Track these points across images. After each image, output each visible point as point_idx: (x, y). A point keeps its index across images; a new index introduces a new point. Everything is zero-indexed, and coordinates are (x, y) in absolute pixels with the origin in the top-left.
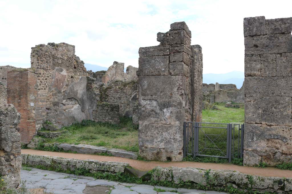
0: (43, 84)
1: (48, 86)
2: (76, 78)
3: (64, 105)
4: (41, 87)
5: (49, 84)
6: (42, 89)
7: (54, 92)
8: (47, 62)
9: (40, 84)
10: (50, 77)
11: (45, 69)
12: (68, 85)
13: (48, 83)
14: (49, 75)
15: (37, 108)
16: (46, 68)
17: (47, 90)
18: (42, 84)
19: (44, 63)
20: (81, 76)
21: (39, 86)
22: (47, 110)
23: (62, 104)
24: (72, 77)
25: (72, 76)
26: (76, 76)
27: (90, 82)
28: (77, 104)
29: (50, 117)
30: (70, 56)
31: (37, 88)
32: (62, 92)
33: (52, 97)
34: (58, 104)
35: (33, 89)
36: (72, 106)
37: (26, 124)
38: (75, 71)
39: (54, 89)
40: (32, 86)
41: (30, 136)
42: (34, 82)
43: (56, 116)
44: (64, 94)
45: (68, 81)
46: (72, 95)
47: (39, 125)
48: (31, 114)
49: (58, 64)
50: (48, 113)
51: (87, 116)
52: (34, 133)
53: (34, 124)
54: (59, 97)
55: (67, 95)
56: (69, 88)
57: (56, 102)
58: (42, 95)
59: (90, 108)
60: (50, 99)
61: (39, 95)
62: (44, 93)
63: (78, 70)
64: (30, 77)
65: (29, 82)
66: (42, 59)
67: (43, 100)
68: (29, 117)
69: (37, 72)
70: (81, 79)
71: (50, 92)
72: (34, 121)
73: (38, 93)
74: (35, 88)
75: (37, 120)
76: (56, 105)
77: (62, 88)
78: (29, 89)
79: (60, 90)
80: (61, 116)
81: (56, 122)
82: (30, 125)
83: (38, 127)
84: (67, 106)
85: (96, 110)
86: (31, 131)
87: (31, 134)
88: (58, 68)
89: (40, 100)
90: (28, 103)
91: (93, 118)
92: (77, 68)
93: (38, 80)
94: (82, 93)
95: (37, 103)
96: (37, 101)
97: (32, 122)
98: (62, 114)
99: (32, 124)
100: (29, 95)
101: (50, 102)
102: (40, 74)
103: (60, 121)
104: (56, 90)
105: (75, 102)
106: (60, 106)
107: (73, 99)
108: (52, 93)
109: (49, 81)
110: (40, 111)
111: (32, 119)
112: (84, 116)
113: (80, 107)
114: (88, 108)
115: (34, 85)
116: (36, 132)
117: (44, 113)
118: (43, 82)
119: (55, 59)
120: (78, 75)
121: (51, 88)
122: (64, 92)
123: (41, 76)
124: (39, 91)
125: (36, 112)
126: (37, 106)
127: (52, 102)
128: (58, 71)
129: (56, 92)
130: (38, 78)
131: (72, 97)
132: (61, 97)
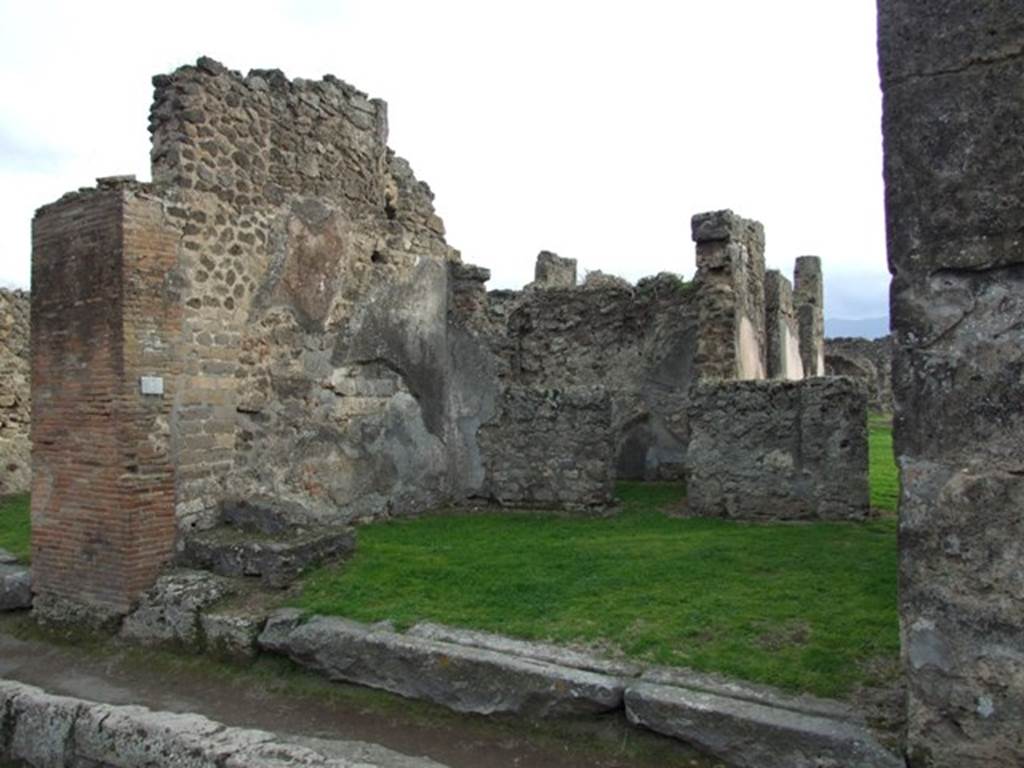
1: (247, 288)
2: (396, 264)
3: (339, 394)
4: (209, 294)
5: (254, 280)
6: (214, 302)
7: (281, 325)
8: (239, 159)
9: (202, 277)
10: (259, 242)
11: (230, 193)
12: (356, 292)
13: (246, 273)
14: (251, 230)
15: (186, 405)
16: (237, 192)
17: (241, 314)
18: (211, 274)
19: (224, 162)
20: (420, 254)
21: (194, 283)
22: (245, 419)
23: (327, 388)
24: (376, 257)
25: (379, 249)
26: (392, 252)
27: (463, 285)
28: (406, 392)
29: (259, 455)
30: (363, 149)
31: (183, 292)
32: (326, 329)
33: (274, 349)
34: (308, 388)
35: (157, 295)
36: (376, 400)
37: (117, 496)
38: (391, 228)
39: (284, 310)
40: (153, 280)
41: (140, 566)
42: (161, 260)
43: (292, 454)
44: (339, 339)
45: (358, 274)
46: (376, 346)
47: (199, 500)
48: (146, 438)
49: (303, 179)
50: (247, 436)
51: (452, 455)
52: (166, 549)
53: (166, 494)
54: (311, 350)
55: (352, 343)
56: (363, 311)
57: (292, 379)
58: (213, 336)
59: (465, 411)
60: (260, 361)
61: (192, 336)
62: (225, 323)
63: (405, 226)
64: (139, 227)
65: (131, 253)
66: (212, 139)
67: (219, 361)
68: (132, 456)
69: (179, 205)
70: (421, 271)
71: (259, 322)
72: (167, 481)
73: (189, 320)
74: (169, 293)
75: (185, 473)
76: (295, 396)
77: (328, 307)
78: (133, 296)
79: (313, 317)
80: (322, 451)
81: (297, 484)
82: (141, 504)
83: (187, 511)
84: (352, 399)
85: (497, 421)
86: (142, 540)
87: (148, 553)
88: (300, 199)
89: (201, 361)
90: (125, 377)
91: (484, 465)
92: (398, 214)
93: (185, 249)
94: (426, 337)
95: (181, 380)
96: (185, 368)
97: (149, 487)
98: (326, 443)
99: (149, 496)
100: (131, 330)
101: (260, 377)
102: (201, 216)
103: (317, 481)
104: (292, 312)
105: (395, 384)
106: (319, 397)
107: (381, 367)
108: (274, 330)
109: (253, 263)
110: (203, 421)
111: (151, 467)
112: (438, 451)
113: (419, 410)
114: (459, 412)
115: (166, 275)
116: (175, 543)
117: (228, 432)
118: (221, 265)
119: (286, 149)
120: (405, 250)
121: (267, 302)
122: (336, 325)
123: (206, 230)
124: (196, 310)
125: (178, 425)
126: (181, 392)
127: (272, 376)
128: (302, 216)
129: (294, 326)
130: (189, 240)
131: (378, 356)
132: (323, 353)
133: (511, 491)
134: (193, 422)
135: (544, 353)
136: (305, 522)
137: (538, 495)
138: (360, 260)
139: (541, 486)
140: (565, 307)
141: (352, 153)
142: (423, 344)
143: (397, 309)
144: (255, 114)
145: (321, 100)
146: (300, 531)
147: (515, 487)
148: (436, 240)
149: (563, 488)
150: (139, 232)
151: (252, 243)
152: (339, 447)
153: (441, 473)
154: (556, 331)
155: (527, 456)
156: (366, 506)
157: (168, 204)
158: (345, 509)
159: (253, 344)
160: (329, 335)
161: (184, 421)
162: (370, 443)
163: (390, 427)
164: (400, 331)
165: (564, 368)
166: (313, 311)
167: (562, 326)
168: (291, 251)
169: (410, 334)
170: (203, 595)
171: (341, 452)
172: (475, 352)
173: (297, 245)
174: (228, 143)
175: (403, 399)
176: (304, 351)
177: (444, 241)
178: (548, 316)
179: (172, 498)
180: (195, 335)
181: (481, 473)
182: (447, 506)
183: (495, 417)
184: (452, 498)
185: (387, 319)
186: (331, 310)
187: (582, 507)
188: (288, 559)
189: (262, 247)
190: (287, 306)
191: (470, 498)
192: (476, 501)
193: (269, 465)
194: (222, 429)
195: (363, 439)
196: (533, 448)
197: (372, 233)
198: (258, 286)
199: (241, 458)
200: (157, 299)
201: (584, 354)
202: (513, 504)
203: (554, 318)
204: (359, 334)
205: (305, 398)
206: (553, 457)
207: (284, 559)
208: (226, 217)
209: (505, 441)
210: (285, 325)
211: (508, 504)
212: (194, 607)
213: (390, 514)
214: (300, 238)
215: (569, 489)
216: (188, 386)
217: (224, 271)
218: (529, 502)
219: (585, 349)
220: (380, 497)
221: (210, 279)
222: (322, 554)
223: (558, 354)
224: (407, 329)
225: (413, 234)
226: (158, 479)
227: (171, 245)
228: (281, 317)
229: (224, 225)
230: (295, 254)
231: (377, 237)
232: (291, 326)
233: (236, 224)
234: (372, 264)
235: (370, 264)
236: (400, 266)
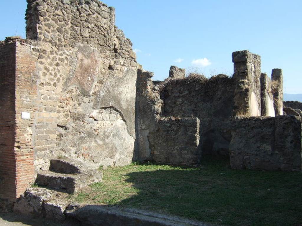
1: (61, 79)
2: (117, 70)
3: (95, 120)
4: (47, 81)
5: (64, 76)
6: (49, 84)
7: (74, 94)
8: (59, 30)
9: (45, 74)
10: (66, 61)
11: (56, 43)
12: (102, 81)
13: (61, 73)
14: (63, 57)
15: (38, 123)
16: (58, 43)
17: (59, 89)
18: (48, 73)
19: (53, 31)
20: (127, 67)
21: (42, 77)
22: (61, 129)
23: (91, 117)
24: (110, 68)
25: (111, 64)
26: (116, 66)
28: (121, 119)
29: (65, 143)
30: (106, 26)
32: (91, 95)
33: (71, 102)
34: (84, 118)
35: (28, 81)
36: (109, 123)
38: (116, 57)
40: (27, 76)
41: (21, 184)
42: (30, 68)
43: (78, 143)
44: (96, 99)
45: (103, 74)
46: (110, 101)
47: (43, 159)
48: (23, 136)
49: (83, 38)
50: (61, 135)
51: (138, 144)
52: (30, 177)
53: (30, 157)
54: (85, 103)
55: (101, 101)
56: (105, 88)
57: (78, 114)
58: (48, 97)
59: (143, 127)
60: (66, 107)
61: (41, 97)
62: (53, 92)
63: (121, 56)
64: (22, 55)
65: (18, 66)
66: (49, 22)
67: (51, 106)
68: (18, 142)
69: (37, 47)
70: (127, 73)
71: (66, 92)
72: (31, 152)
73: (40, 91)
74: (33, 80)
75: (38, 149)
76: (79, 120)
77: (92, 87)
78: (19, 82)
79: (86, 90)
80: (89, 141)
81: (79, 154)
82: (21, 160)
83: (39, 163)
84: (101, 122)
86: (21, 174)
87: (23, 179)
88: (82, 45)
89: (44, 106)
90: (16, 112)
91: (150, 148)
92: (119, 51)
93: (39, 64)
94: (129, 98)
95: (36, 114)
96: (38, 109)
97: (25, 154)
98: (90, 138)
99: (25, 157)
100: (18, 95)
101: (65, 113)
102: (44, 51)
103: (87, 153)
104: (78, 88)
105: (117, 116)
106: (88, 121)
107: (112, 110)
108: (71, 95)
109: (64, 70)
110: (45, 129)
111: (25, 147)
112: (133, 143)
113: (126, 126)
115: (32, 74)
116: (33, 175)
117: (54, 134)
118: (52, 70)
119: (76, 26)
120: (121, 65)
121: (69, 85)
122: (95, 93)
123: (46, 57)
124: (42, 87)
125: (35, 131)
126: (36, 119)
127: (70, 112)
128: (82, 52)
129: (79, 94)
130: (40, 61)
131: (111, 105)
132: (90, 104)
134: (41, 130)
135: (174, 105)
138: (104, 69)
139: (172, 156)
140: (182, 88)
141: (101, 28)
142: (127, 101)
143: (118, 87)
144: (65, 13)
145: (90, 8)
148: (133, 61)
149: (181, 157)
150: (21, 57)
151: (64, 62)
152: (95, 140)
154: (179, 97)
156: (105, 163)
157: (32, 47)
158: (97, 164)
159: (64, 100)
161: (37, 129)
162: (107, 139)
163: (115, 132)
164: (119, 96)
166: (86, 88)
167: (181, 95)
168: (78, 65)
169: (123, 97)
170: (45, 195)
171: (96, 142)
173: (81, 63)
174: (55, 24)
175: (120, 122)
176: (83, 103)
177: (136, 62)
179: (33, 158)
180: (42, 97)
181: (149, 152)
183: (155, 130)
189: (67, 63)
190: (76, 86)
191: (145, 161)
193: (69, 147)
194: (52, 133)
195: (104, 137)
197: (109, 58)
198: (65, 78)
199: (58, 144)
200: (28, 83)
204: (103, 97)
205: (83, 121)
206: (177, 145)
208: (54, 52)
210: (76, 93)
212: (42, 200)
213: (114, 167)
214: (82, 60)
215: (184, 158)
216: (39, 115)
217: (53, 73)
220: (110, 160)
221: (48, 75)
223: (179, 106)
224: (122, 95)
225: (124, 59)
226: (27, 151)
227: (33, 63)
228: (74, 90)
229: (53, 55)
230: (79, 66)
231: (110, 60)
232: (78, 93)
233: (58, 55)
234: (109, 70)
235: (108, 70)
236: (119, 71)
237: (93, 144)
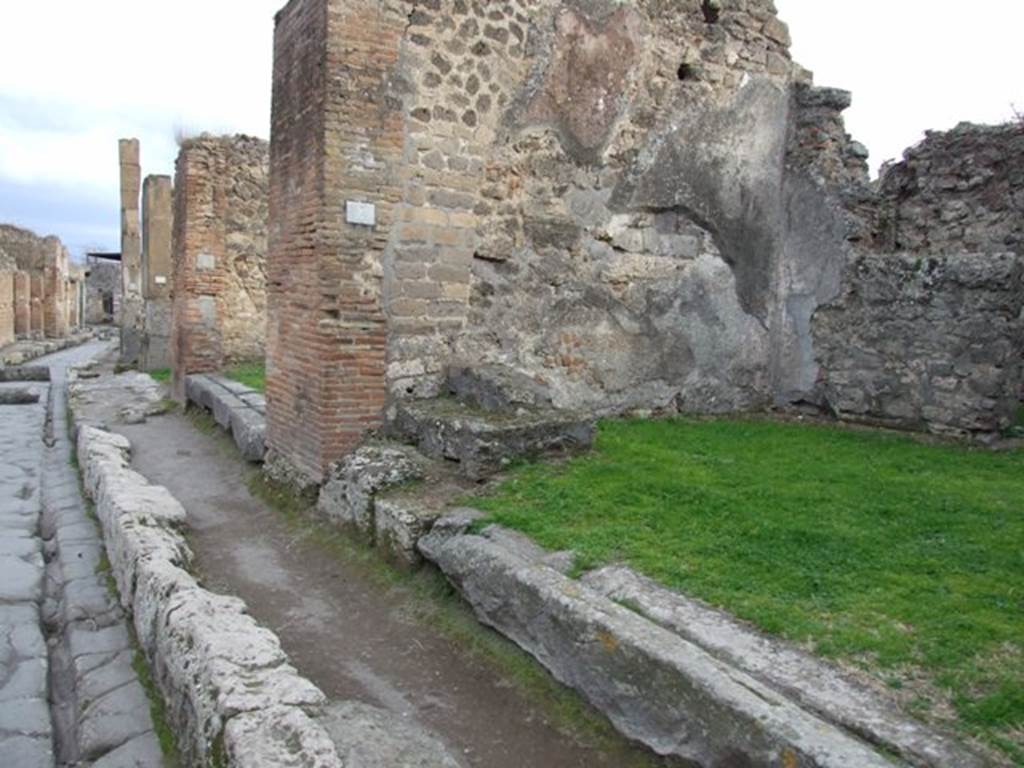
0: (455, 80)
1: (495, 99)
2: (713, 82)
3: (618, 249)
4: (443, 104)
5: (504, 89)
6: (449, 115)
7: (539, 152)
9: (433, 80)
10: (513, 40)
12: (651, 117)
13: (494, 80)
14: (504, 24)
15: (405, 242)
17: (486, 131)
18: (446, 78)
20: (750, 71)
21: (423, 89)
22: (487, 270)
23: (601, 239)
24: (684, 72)
25: (688, 61)
26: (707, 66)
27: (809, 115)
28: (715, 255)
29: (501, 315)
31: (406, 98)
32: (605, 162)
33: (529, 182)
34: (575, 237)
35: (371, 101)
36: (671, 263)
37: (316, 344)
38: (709, 35)
39: (546, 132)
40: (364, 79)
41: (338, 431)
42: (378, 55)
43: (546, 319)
44: (621, 177)
45: (656, 93)
46: (674, 189)
47: (417, 361)
48: (350, 278)
50: (486, 289)
51: (776, 345)
52: (372, 414)
53: (373, 349)
54: (581, 188)
55: (640, 184)
56: (659, 141)
57: (552, 222)
58: (445, 158)
59: (798, 287)
60: (510, 196)
61: (416, 156)
62: (463, 143)
63: (730, 31)
64: (349, 11)
65: (337, 45)
67: (452, 190)
68: (333, 298)
70: (750, 93)
71: (510, 145)
72: (378, 334)
73: (413, 135)
74: (387, 99)
75: (401, 326)
76: (556, 245)
77: (608, 133)
78: (339, 99)
79: (585, 143)
80: (588, 318)
81: (551, 357)
82: (339, 357)
83: (403, 372)
84: (637, 257)
85: (841, 302)
86: (340, 400)
87: (347, 416)
89: (428, 188)
90: (326, 200)
91: (819, 360)
92: (722, 16)
93: (411, 44)
94: (750, 184)
95: (399, 210)
96: (406, 194)
97: (354, 338)
98: (594, 309)
99: (352, 349)
100: (336, 142)
101: (508, 217)
103: (579, 356)
104: (557, 136)
105: (700, 243)
106: (589, 250)
107: (681, 218)
108: (531, 157)
109: (504, 68)
110: (427, 265)
111: (356, 314)
112: (756, 337)
113: (732, 280)
114: (790, 288)
115: (384, 76)
116: (385, 409)
117: (461, 282)
118: (460, 68)
120: (728, 65)
121: (521, 120)
122: (619, 158)
123: (440, 20)
124: (423, 124)
125: (393, 266)
126: (399, 226)
127: (524, 216)
128: (577, 9)
129: (558, 155)
130: (416, 32)
131: (677, 203)
132: (598, 193)
133: (852, 399)
134: (414, 265)
135: (931, 223)
136: (531, 401)
137: (891, 409)
138: (660, 74)
139: (897, 397)
140: (970, 158)
142: (744, 194)
143: (709, 142)
146: (521, 411)
147: (859, 394)
148: (778, 54)
149: (932, 402)
150: (348, 17)
151: (504, 42)
152: (614, 317)
153: (758, 367)
154: (954, 192)
155: (881, 352)
156: (646, 396)
158: (616, 395)
159: (502, 173)
160: (611, 171)
161: (401, 262)
162: (657, 316)
163: (689, 296)
164: (712, 173)
165: (960, 243)
166: (585, 136)
167: (963, 184)
168: (559, 55)
169: (726, 178)
170: (381, 475)
171: (615, 323)
172: (819, 205)
173: (568, 47)
175: (710, 264)
176: (572, 189)
177: (788, 56)
178: (940, 170)
179: (383, 353)
180: (421, 154)
181: (812, 372)
182: (762, 410)
183: (839, 295)
184: (770, 401)
185: (693, 156)
186: (612, 138)
187: (957, 432)
188: (487, 445)
189: (518, 46)
190: (550, 128)
191: (794, 403)
192: (803, 409)
193: (513, 329)
194: (453, 277)
195: (648, 311)
196: (890, 343)
197: (680, 39)
198: (510, 98)
199: (476, 316)
200: (370, 105)
201: (994, 223)
202: (853, 417)
203: (951, 174)
204: (651, 172)
205: (570, 249)
206: (917, 356)
207: (481, 443)
208: (469, 4)
209: (850, 329)
210: (547, 153)
211: (845, 415)
212: (368, 487)
213: (680, 411)
214: (573, 38)
215: (941, 404)
216: (408, 219)
217: (464, 76)
218: (876, 417)
219: (995, 216)
220: (666, 388)
221: (444, 84)
222: (540, 445)
223: (953, 224)
224: (723, 171)
225: (741, 43)
226: (364, 329)
227: (391, 37)
228: (541, 141)
229: (466, 14)
230: (564, 58)
231: (687, 44)
232: (554, 155)
233: (482, 15)
234: (678, 81)
235: (674, 80)
236: (718, 86)
237: (603, 329)
